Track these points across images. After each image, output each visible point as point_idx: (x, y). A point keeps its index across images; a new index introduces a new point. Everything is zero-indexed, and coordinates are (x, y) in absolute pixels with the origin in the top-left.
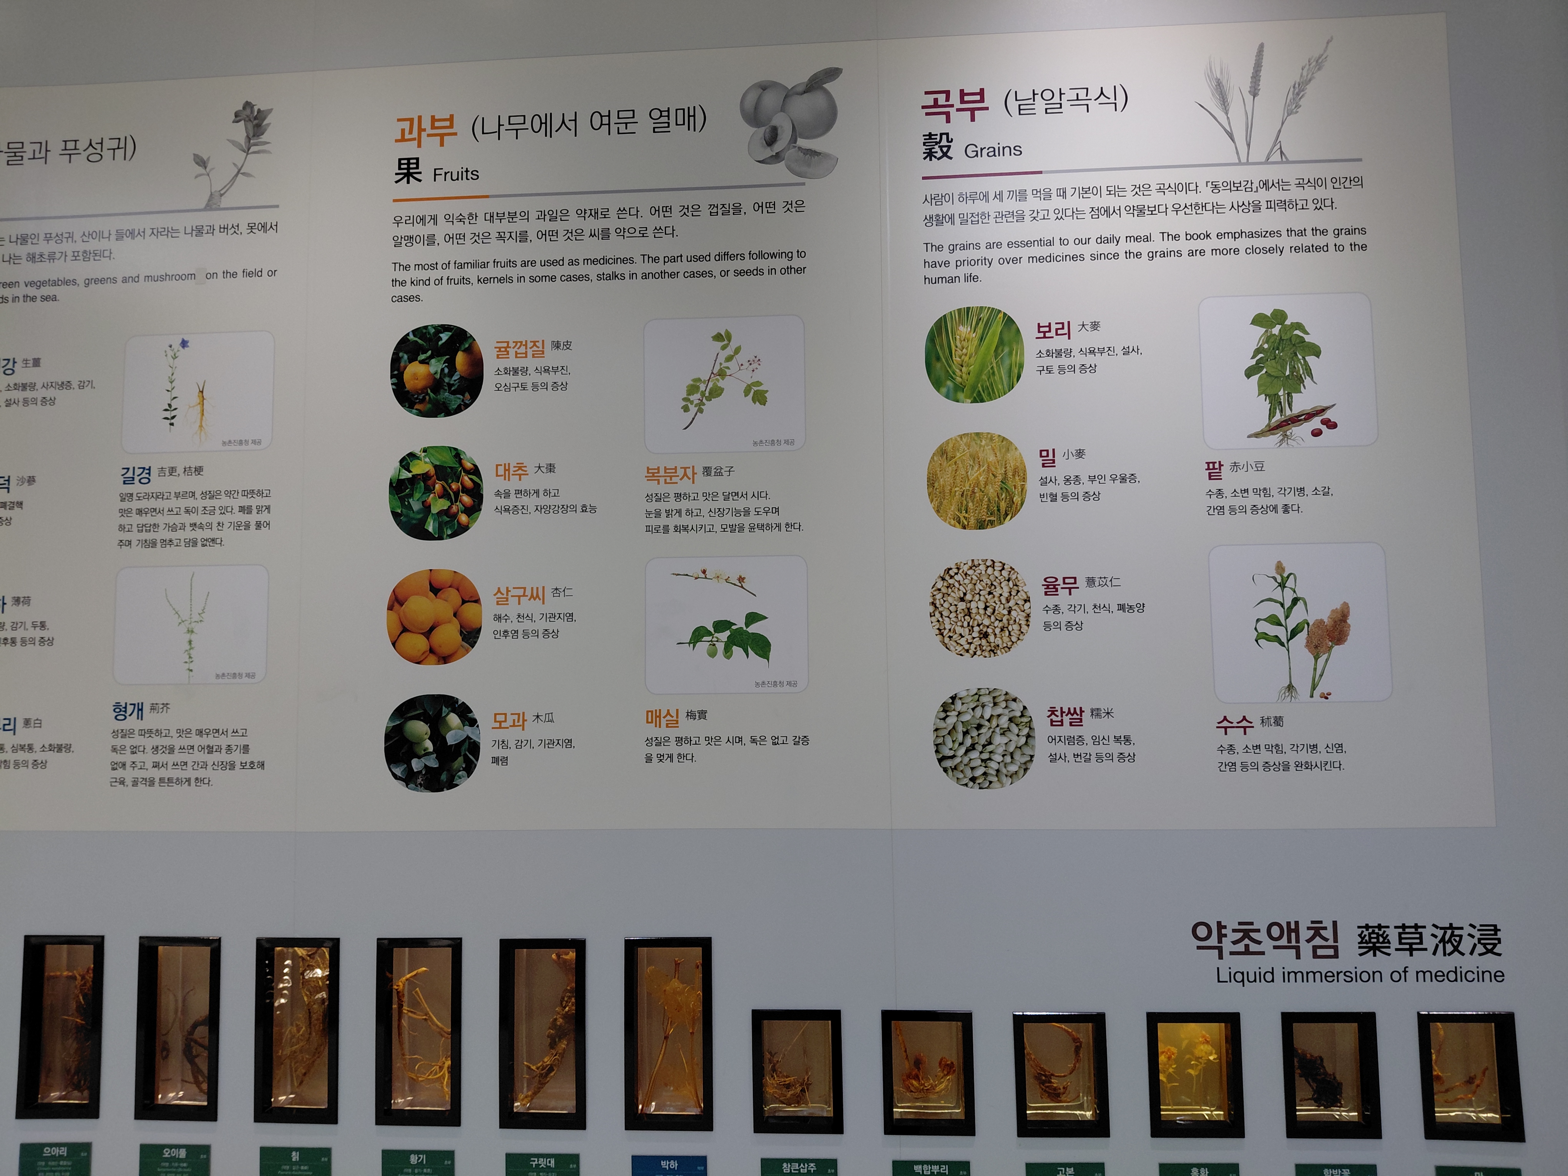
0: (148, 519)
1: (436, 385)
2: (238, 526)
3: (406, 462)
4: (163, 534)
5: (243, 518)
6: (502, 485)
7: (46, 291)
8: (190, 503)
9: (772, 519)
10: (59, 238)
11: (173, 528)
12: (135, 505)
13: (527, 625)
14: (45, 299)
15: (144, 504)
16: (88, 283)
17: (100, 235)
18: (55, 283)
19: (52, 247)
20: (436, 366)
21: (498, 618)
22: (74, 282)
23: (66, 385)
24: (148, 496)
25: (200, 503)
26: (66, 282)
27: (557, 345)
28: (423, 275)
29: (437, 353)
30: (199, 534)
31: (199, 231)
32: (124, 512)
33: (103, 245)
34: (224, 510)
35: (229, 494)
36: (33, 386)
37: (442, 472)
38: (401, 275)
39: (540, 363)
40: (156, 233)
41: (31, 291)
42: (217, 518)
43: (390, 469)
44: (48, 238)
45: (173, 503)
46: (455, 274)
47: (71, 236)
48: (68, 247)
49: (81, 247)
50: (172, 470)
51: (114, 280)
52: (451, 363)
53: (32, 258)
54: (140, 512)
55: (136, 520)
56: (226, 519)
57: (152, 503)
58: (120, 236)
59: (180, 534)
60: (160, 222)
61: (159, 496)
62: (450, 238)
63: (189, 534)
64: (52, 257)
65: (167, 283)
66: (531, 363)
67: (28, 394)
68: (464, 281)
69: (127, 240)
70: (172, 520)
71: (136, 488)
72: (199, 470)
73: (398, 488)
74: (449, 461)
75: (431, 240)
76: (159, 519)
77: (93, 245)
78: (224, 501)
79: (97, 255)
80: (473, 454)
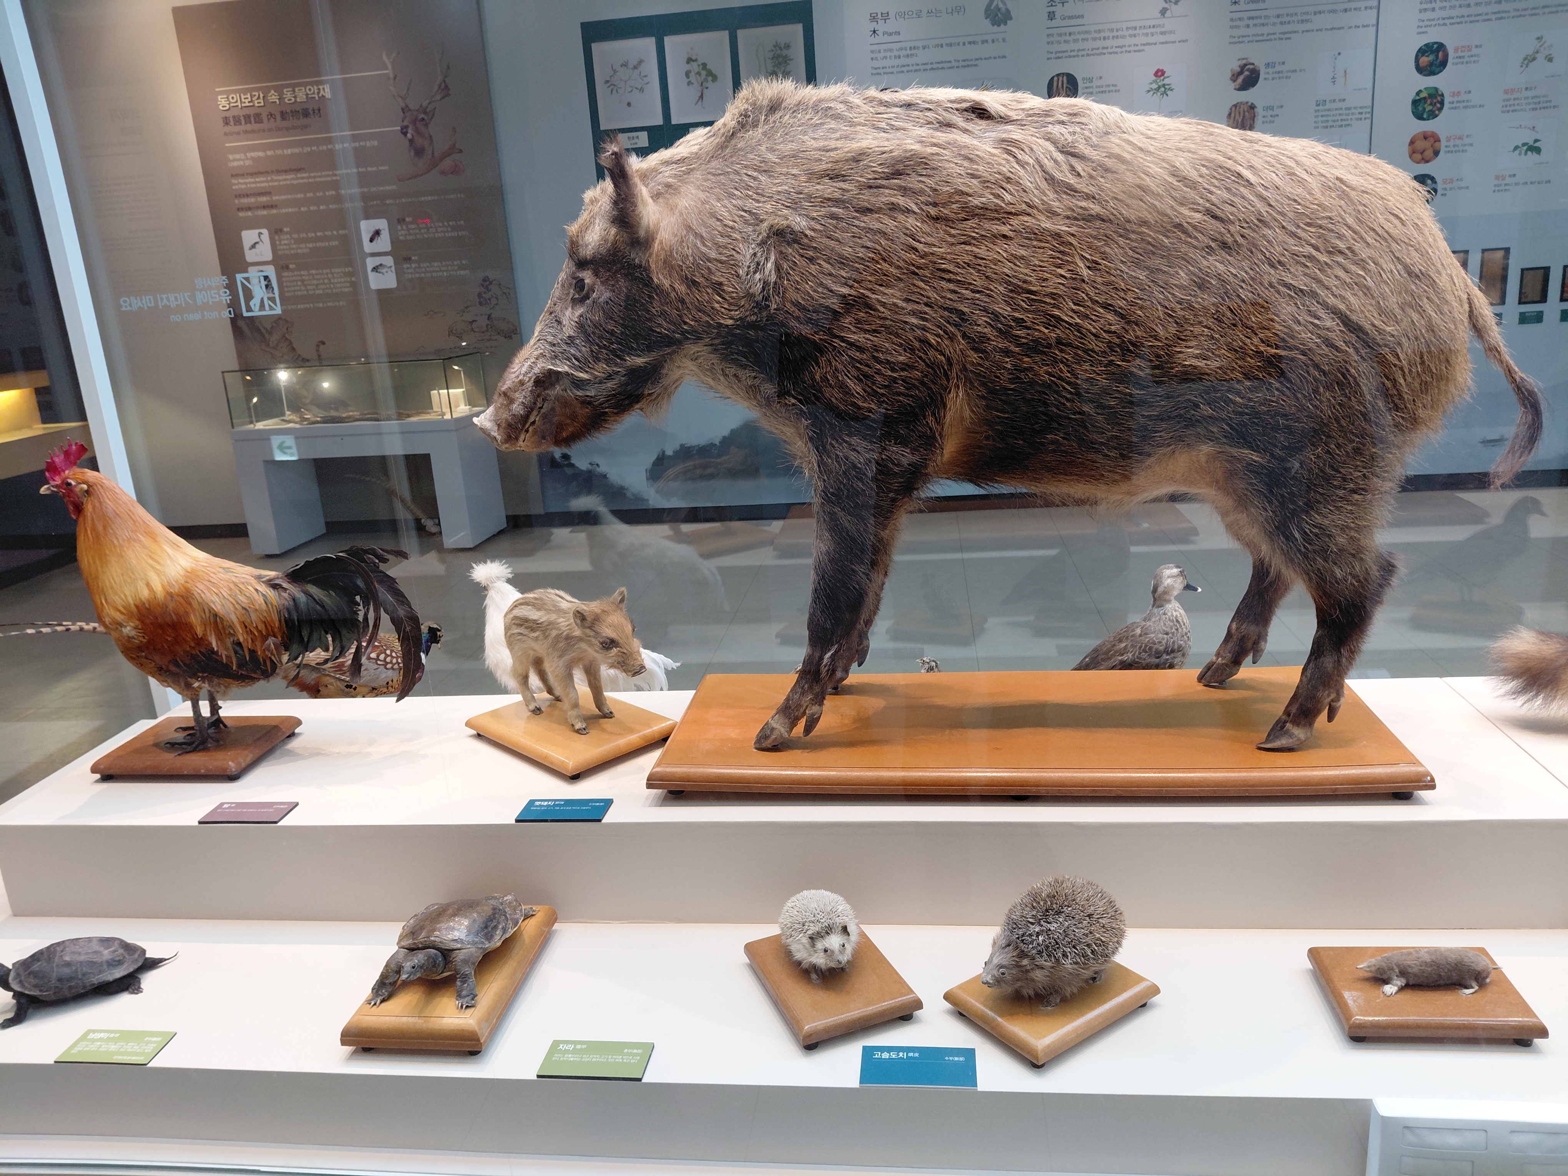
0: (1325, 119)
1: (1431, 64)
2: (1357, 119)
3: (1418, 94)
4: (1331, 124)
5: (1359, 116)
6: (1452, 99)
7: (1287, 36)
8: (1341, 112)
9: (1548, 104)
10: (1292, 15)
11: (1334, 121)
12: (1320, 113)
13: (1456, 148)
14: (1287, 39)
15: (1324, 113)
16: (1303, 32)
17: (1307, 13)
18: (1291, 33)
19: (1289, 19)
20: (1431, 58)
21: (1446, 146)
22: (1298, 32)
23: (1295, 71)
24: (1325, 110)
25: (1344, 112)
26: (1295, 32)
27: (1477, 46)
28: (1429, 23)
29: (1432, 53)
30: (1344, 123)
31: (1346, 10)
32: (1316, 117)
33: (1308, 17)
34: (1353, 114)
35: (1355, 108)
36: (1282, 72)
37: (1431, 96)
38: (1421, 24)
39: (1470, 53)
40: (1330, 11)
41: (1282, 36)
42: (1349, 117)
43: (1412, 96)
44: (1288, 15)
45: (1335, 112)
46: (1441, 22)
47: (1296, 14)
48: (1295, 18)
49: (1300, 18)
50: (1334, 101)
51: (1313, 31)
52: (1437, 56)
53: (1281, 23)
54: (1322, 116)
55: (1320, 119)
56: (1354, 117)
57: (1327, 113)
58: (1315, 13)
59: (1337, 123)
60: (1330, 7)
61: (1329, 110)
62: (1441, 8)
63: (1340, 123)
64: (1289, 23)
65: (1333, 31)
66: (1466, 54)
67: (1281, 75)
68: (1445, 24)
69: (1318, 15)
70: (1334, 118)
71: (1321, 108)
72: (1344, 100)
73: (1415, 103)
74: (1433, 91)
75: (1433, 9)
76: (1329, 118)
77: (1305, 17)
78: (1353, 111)
79: (1307, 21)
80: (1442, 89)
